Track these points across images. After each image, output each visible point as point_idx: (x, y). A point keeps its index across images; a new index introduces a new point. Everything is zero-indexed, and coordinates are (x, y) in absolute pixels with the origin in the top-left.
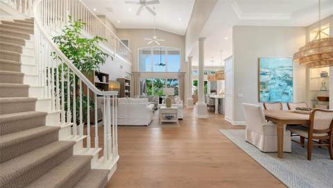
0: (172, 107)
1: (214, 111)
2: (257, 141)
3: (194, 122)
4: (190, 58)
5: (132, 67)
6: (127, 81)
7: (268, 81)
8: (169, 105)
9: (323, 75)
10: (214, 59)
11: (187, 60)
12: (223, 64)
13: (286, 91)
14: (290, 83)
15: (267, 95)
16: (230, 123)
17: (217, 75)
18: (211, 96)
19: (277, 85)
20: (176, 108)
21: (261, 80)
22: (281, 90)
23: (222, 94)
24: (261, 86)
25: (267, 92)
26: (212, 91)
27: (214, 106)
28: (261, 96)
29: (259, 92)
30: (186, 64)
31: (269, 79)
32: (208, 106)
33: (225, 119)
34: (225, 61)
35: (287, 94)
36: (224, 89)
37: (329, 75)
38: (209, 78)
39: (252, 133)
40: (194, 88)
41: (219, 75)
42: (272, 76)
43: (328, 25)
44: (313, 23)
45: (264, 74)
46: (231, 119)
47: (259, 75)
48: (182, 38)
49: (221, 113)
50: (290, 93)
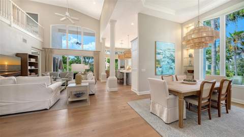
0: (83, 84)
1: (123, 83)
2: (162, 113)
3: (106, 96)
4: (104, 39)
5: (43, 43)
6: (31, 57)
7: (161, 59)
8: (78, 82)
9: (190, 56)
10: (123, 42)
11: (101, 41)
12: (130, 47)
13: (172, 67)
14: (174, 61)
15: (160, 69)
16: (136, 94)
17: (125, 54)
18: (121, 71)
19: (166, 62)
20: (87, 84)
21: (157, 59)
22: (169, 66)
23: (129, 69)
24: (157, 63)
25: (161, 67)
26: (121, 67)
27: (123, 79)
28: (157, 70)
29: (156, 67)
30: (100, 44)
31: (162, 57)
32: (118, 79)
33: (132, 90)
34: (131, 41)
35: (172, 68)
36: (131, 66)
37: (193, 56)
38: (119, 57)
39: (157, 106)
40: (107, 65)
41: (127, 54)
42: (164, 56)
43: (193, 24)
44: (185, 21)
45: (159, 54)
46: (137, 90)
47: (156, 54)
48: (98, 22)
49: (128, 84)
50: (173, 68)
